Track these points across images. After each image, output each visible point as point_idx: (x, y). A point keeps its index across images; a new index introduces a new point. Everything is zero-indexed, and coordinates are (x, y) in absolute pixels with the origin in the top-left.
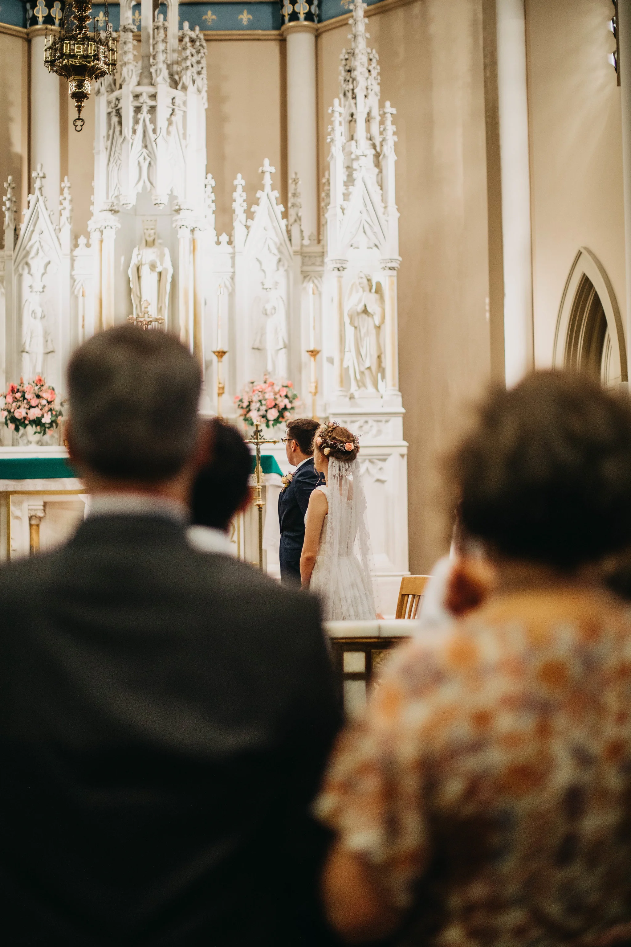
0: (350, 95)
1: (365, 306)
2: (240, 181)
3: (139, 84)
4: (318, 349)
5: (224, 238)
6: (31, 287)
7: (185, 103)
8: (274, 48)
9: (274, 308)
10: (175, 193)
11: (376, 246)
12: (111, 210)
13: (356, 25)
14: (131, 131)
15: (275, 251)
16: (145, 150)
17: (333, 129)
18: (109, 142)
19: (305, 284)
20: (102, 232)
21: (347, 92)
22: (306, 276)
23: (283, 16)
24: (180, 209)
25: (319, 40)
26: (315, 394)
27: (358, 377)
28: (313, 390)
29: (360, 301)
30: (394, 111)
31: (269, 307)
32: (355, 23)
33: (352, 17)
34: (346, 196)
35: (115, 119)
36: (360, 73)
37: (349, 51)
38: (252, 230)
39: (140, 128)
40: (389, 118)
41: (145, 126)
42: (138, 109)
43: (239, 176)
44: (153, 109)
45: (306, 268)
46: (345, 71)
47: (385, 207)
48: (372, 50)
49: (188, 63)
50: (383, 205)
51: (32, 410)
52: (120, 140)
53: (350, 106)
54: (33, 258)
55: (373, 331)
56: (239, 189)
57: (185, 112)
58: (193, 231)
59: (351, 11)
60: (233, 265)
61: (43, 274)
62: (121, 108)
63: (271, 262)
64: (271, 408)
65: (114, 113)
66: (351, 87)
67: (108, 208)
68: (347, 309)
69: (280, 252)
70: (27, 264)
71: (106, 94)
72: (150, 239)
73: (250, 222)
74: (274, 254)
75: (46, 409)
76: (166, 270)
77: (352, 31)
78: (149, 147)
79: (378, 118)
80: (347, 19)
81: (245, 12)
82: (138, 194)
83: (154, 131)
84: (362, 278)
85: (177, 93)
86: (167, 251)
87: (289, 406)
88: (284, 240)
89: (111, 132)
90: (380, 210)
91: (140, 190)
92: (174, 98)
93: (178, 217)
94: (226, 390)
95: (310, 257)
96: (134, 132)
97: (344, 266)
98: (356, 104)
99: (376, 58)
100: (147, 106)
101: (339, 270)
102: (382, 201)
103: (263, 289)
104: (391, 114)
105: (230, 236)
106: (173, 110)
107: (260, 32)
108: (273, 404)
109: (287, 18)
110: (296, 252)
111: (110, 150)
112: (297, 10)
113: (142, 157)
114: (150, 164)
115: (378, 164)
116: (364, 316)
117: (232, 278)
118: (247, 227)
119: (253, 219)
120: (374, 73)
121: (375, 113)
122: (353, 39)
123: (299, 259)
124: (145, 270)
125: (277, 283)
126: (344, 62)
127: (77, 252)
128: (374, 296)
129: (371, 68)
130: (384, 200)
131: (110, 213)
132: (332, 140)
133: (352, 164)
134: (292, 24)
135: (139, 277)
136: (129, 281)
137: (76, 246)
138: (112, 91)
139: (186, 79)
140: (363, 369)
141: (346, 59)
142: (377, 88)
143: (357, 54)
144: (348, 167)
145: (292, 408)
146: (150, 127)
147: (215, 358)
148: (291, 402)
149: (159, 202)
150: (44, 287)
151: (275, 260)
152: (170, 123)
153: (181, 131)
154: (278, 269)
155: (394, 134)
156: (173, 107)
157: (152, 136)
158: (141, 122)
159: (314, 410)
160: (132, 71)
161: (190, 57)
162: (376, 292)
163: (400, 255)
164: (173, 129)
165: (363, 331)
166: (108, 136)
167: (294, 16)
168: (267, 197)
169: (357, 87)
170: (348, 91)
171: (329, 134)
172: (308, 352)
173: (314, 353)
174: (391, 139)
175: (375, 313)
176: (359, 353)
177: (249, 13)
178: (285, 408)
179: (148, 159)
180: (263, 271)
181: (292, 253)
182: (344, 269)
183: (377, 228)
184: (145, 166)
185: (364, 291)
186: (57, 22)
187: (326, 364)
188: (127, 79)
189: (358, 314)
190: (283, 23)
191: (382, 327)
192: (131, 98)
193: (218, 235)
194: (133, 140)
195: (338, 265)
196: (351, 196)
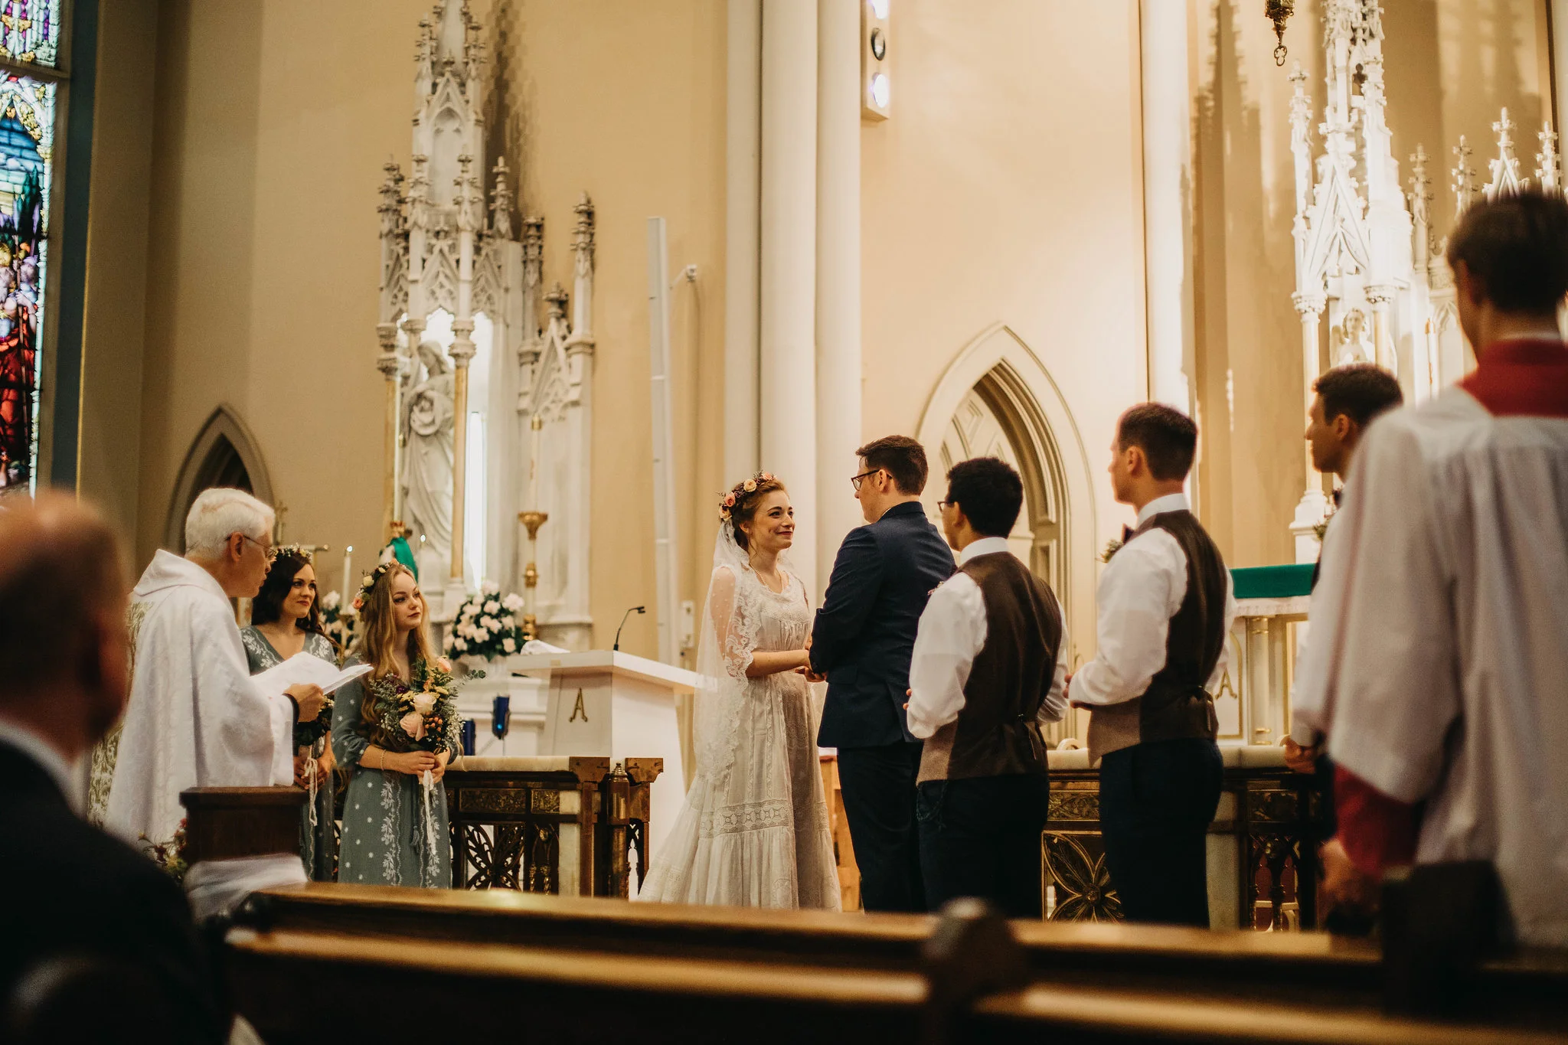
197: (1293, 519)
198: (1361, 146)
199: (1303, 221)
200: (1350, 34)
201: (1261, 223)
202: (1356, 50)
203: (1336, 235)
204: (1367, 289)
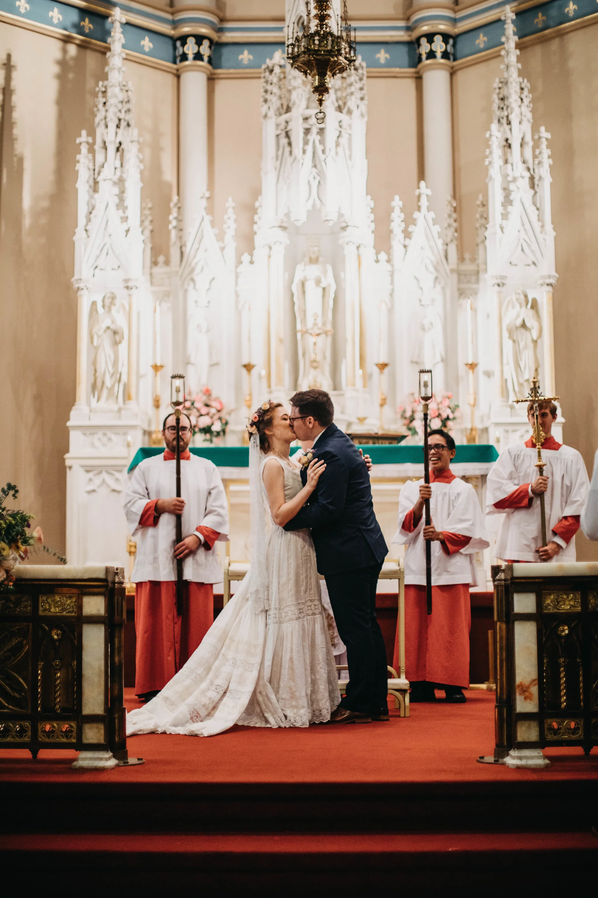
0: (504, 121)
1: (524, 321)
2: (397, 202)
3: (307, 108)
4: (475, 362)
5: (383, 256)
6: (196, 302)
7: (350, 126)
8: (410, 85)
9: (432, 324)
10: (342, 211)
11: (534, 263)
12: (280, 227)
13: (509, 55)
14: (301, 151)
15: (432, 269)
16: (314, 170)
17: (491, 153)
18: (279, 162)
19: (461, 301)
20: (270, 248)
21: (501, 119)
22: (462, 293)
23: (420, 55)
24: (347, 226)
25: (454, 77)
26: (474, 405)
27: (517, 389)
28: (472, 402)
29: (518, 316)
30: (548, 135)
31: (426, 323)
32: (508, 54)
33: (504, 48)
34: (505, 216)
35: (284, 141)
36: (513, 100)
37: (502, 80)
38: (409, 249)
39: (309, 149)
40: (544, 144)
41: (314, 147)
42: (307, 131)
43: (397, 198)
44: (321, 131)
45: (462, 286)
46: (499, 98)
47: (543, 226)
48: (523, 79)
49: (353, 89)
50: (540, 224)
51: (202, 418)
52: (289, 160)
53: (505, 132)
54: (198, 274)
55: (531, 345)
56: (397, 211)
57: (350, 135)
58: (358, 248)
59: (503, 43)
60: (392, 283)
61: (208, 290)
62: (291, 130)
63: (428, 279)
64: (434, 418)
65: (283, 134)
66: (506, 113)
67: (279, 224)
68: (506, 322)
69: (436, 269)
70: (192, 280)
71: (274, 118)
72: (314, 256)
73: (408, 242)
74: (431, 272)
75: (216, 417)
76: (329, 285)
77: (504, 62)
78: (318, 166)
79: (531, 143)
80: (499, 51)
81: (383, 51)
82: (308, 211)
83: (323, 152)
84: (519, 294)
85: (343, 116)
86: (329, 268)
87: (451, 416)
88: (441, 259)
89: (280, 153)
90: (538, 229)
91: (310, 208)
92: (341, 121)
93: (345, 234)
94: (388, 401)
95: (465, 275)
96: (304, 152)
97: (504, 281)
98: (511, 129)
99: (528, 87)
100: (317, 128)
101: (499, 285)
102: (539, 220)
103: (421, 305)
104: (546, 139)
105: (388, 253)
106: (340, 132)
107: (398, 70)
108: (437, 414)
109: (424, 56)
110: (452, 271)
111: (279, 170)
112: (434, 49)
113: (312, 176)
114: (319, 182)
115: (533, 186)
116: (523, 330)
117: (391, 295)
118: (405, 246)
119: (410, 238)
120: (526, 101)
121: (528, 138)
122: (505, 70)
123: (455, 276)
124: (310, 286)
125: (433, 300)
126: (497, 91)
127: (241, 268)
128: (531, 312)
129: (523, 96)
130: (540, 219)
131: (279, 230)
132: (490, 163)
133: (508, 186)
134: (429, 62)
135: (304, 292)
136: (292, 295)
137: (240, 262)
138: (280, 115)
139: (352, 103)
140: (521, 380)
141: (500, 88)
142: (529, 115)
143: (511, 83)
144: (505, 189)
145: (454, 418)
146: (319, 148)
147: (376, 370)
148: (453, 412)
149: (328, 219)
150: (209, 302)
151: (432, 278)
152: (337, 145)
153: (348, 152)
154: (435, 287)
155: (549, 157)
156: (340, 129)
157: (322, 157)
158: (311, 143)
159: (472, 421)
160: (302, 95)
161: (354, 84)
162: (532, 307)
163: (557, 271)
164: (340, 149)
165: (522, 345)
166: (277, 157)
167: (431, 55)
168: (424, 218)
169: (511, 113)
170: (503, 118)
171: (487, 157)
172: (467, 365)
173: (472, 366)
174: (547, 162)
175: (533, 328)
176: (517, 366)
177: (386, 52)
178: (448, 418)
179: (318, 178)
180: (421, 288)
181: (448, 271)
182: (503, 284)
183: (535, 247)
184: (315, 184)
185: (521, 307)
186: (206, 58)
187: (482, 378)
188: (297, 102)
189: (517, 328)
190: (420, 60)
191: (539, 342)
192: (301, 120)
193: (377, 253)
194: (303, 159)
195: (499, 281)
196: (509, 216)
197: (68, 419)
198: (122, 192)
199: (84, 232)
200: (117, 122)
201: (20, 230)
202: (120, 131)
203: (105, 244)
204: (126, 281)
